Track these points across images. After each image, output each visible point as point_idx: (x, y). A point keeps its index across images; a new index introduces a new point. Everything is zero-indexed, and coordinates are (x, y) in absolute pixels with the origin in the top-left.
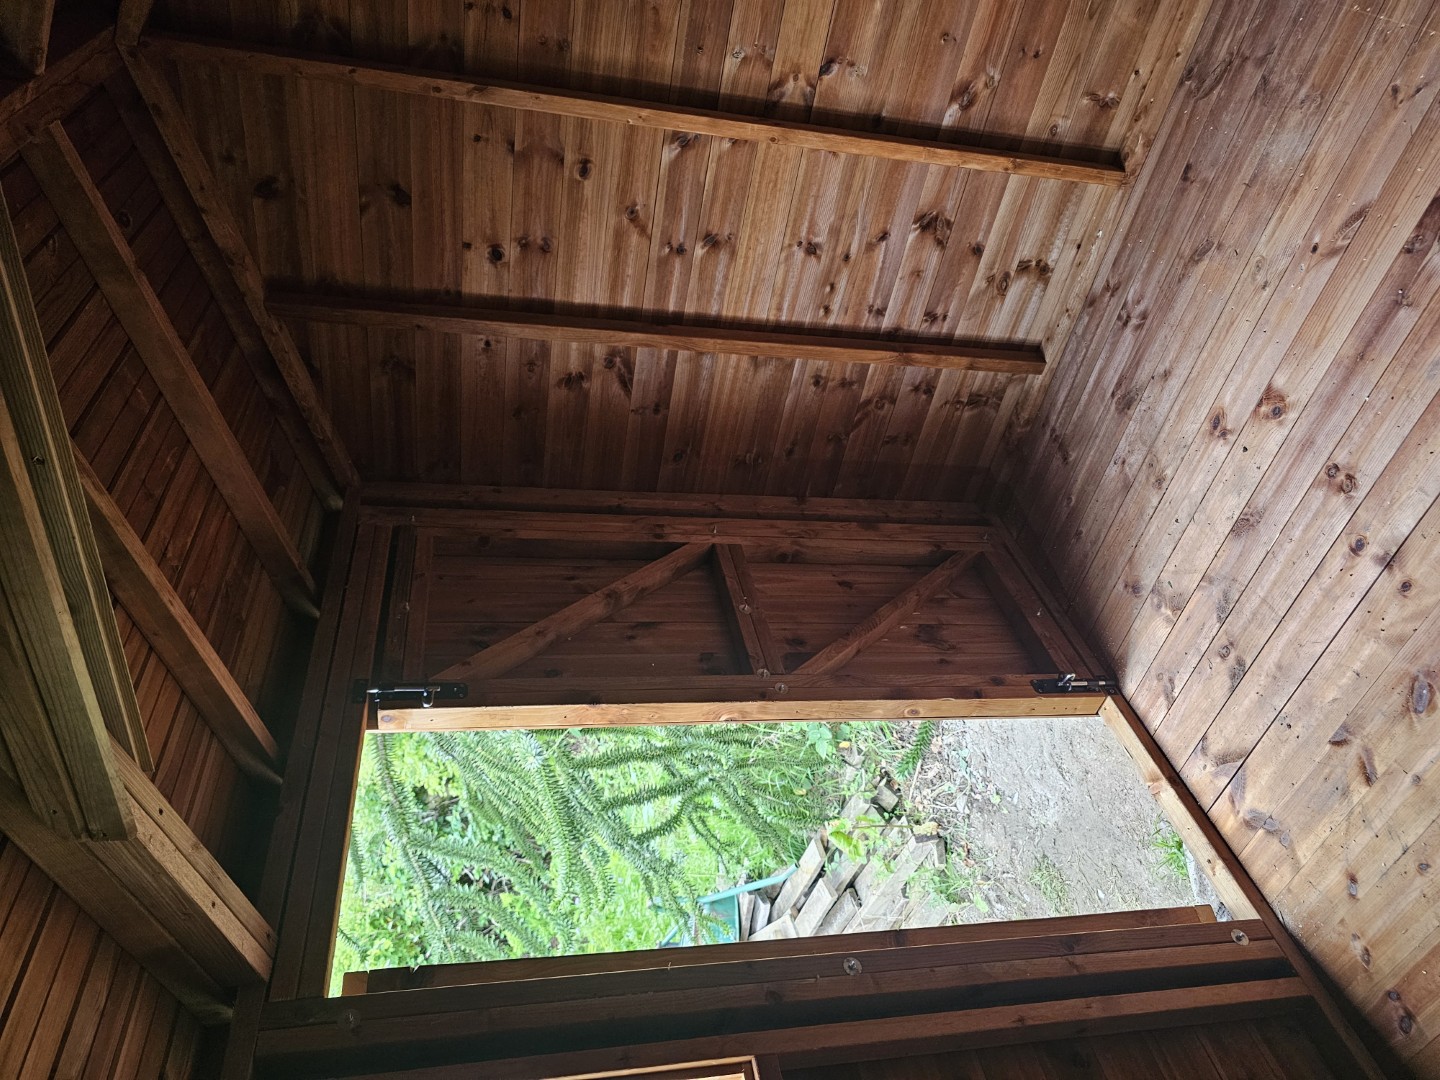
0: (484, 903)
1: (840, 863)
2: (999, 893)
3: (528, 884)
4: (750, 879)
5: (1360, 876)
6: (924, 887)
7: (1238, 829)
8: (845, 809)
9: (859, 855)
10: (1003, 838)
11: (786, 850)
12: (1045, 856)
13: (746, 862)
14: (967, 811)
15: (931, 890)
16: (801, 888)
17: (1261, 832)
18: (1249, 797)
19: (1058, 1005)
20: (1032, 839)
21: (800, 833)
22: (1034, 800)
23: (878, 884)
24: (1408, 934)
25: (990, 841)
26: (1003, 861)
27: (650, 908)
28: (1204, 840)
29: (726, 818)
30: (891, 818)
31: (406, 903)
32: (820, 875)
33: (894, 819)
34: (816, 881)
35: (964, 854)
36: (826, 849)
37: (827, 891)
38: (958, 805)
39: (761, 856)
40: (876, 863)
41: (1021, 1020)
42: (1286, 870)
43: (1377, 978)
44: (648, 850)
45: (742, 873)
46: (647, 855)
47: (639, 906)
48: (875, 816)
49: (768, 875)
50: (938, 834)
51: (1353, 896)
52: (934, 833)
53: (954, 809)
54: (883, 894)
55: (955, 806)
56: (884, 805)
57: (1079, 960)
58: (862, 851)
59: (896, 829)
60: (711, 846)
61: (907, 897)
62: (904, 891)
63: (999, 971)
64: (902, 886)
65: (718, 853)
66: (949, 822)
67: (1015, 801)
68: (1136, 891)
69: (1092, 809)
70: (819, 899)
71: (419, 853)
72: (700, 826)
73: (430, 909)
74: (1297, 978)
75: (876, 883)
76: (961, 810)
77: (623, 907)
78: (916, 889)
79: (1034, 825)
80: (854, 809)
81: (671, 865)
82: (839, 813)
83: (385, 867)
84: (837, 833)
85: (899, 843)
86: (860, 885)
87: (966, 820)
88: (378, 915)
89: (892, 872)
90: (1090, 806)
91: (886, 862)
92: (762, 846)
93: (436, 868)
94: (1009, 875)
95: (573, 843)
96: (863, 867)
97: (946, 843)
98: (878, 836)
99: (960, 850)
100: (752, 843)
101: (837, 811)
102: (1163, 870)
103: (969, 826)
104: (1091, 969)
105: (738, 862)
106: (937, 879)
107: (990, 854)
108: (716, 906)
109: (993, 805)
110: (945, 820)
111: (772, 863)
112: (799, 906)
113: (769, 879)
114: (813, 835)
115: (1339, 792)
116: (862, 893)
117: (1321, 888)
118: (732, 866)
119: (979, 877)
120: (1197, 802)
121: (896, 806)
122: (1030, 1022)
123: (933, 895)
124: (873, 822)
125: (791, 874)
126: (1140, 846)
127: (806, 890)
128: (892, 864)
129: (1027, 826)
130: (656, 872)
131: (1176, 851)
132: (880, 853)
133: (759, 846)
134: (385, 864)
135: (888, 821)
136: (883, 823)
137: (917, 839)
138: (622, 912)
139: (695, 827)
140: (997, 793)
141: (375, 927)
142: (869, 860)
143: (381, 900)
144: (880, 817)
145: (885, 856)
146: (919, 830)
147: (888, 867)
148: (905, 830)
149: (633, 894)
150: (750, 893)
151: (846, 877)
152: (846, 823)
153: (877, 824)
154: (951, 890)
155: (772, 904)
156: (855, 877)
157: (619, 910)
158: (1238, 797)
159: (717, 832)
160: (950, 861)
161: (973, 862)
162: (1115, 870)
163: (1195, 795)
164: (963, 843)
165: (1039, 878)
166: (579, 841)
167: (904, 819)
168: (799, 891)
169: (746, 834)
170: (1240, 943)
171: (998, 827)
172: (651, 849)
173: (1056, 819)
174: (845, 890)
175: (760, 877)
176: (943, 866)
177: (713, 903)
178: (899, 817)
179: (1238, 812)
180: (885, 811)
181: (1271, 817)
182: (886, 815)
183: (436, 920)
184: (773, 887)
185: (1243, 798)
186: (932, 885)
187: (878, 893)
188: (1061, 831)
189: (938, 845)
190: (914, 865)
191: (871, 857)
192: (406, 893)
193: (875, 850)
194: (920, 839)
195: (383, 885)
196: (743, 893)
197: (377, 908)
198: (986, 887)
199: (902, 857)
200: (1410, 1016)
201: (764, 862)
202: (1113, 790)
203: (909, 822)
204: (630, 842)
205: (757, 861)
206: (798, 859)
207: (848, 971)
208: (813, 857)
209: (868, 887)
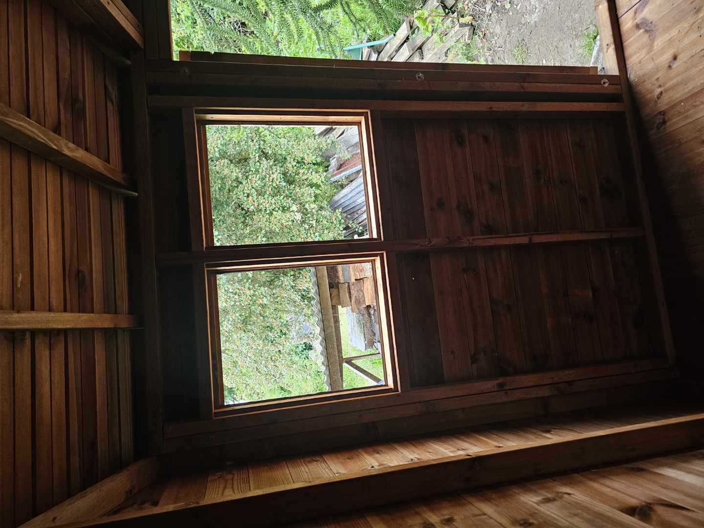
0: (236, 35)
1: (417, 35)
2: (493, 58)
3: (258, 27)
4: (369, 40)
5: (679, 58)
6: (457, 52)
7: (631, 29)
8: (426, 5)
9: (428, 31)
10: (505, 28)
11: (390, 26)
12: (523, 40)
13: (368, 31)
14: (491, 12)
15: (460, 54)
16: (394, 47)
17: (642, 31)
18: (646, 10)
19: (509, 103)
20: (520, 30)
21: (399, 17)
22: (528, 8)
23: (434, 48)
24: (686, 86)
25: (498, 30)
26: (501, 41)
27: (318, 49)
28: (610, 33)
29: (361, 4)
30: (449, 13)
31: (193, 35)
32: (405, 42)
33: (450, 13)
34: (403, 44)
35: (482, 36)
36: (411, 27)
37: (407, 49)
38: (487, 8)
39: (377, 28)
40: (436, 37)
41: (491, 108)
42: (643, 52)
43: (659, 105)
44: (319, 17)
45: (365, 37)
46: (319, 20)
47: (311, 51)
48: (441, 10)
49: (379, 39)
50: (472, 23)
51: (670, 67)
52: (470, 23)
53: (484, 10)
54: (435, 54)
55: (485, 9)
56: (447, 4)
57: (526, 85)
58: (430, 29)
59: (450, 19)
60: (351, 20)
61: (447, 56)
62: (446, 53)
63: (487, 86)
64: (445, 50)
65: (354, 24)
66: (479, 17)
67: (518, 7)
68: (563, 61)
69: (557, 15)
70: (403, 53)
71: (199, 4)
72: (346, 9)
73: (208, 35)
74: (622, 103)
75: (433, 47)
76: (487, 11)
77: (303, 50)
78: (453, 52)
79: (523, 22)
80: (431, 5)
81: (331, 26)
82: (422, 7)
83: (178, 14)
84: (419, 18)
85: (450, 27)
86: (425, 48)
87: (489, 17)
88: (179, 40)
89: (443, 42)
90: (557, 13)
91: (441, 37)
92: (378, 23)
93: (208, 14)
94: (502, 49)
95: (282, 5)
96: (428, 38)
97: (474, 29)
98: (440, 21)
99: (481, 34)
100: (372, 21)
101: (421, 6)
102: (580, 51)
103: (489, 20)
104: (530, 90)
105: (364, 31)
106: (464, 48)
107: (495, 37)
108: (351, 52)
109: (506, 9)
110: (477, 16)
111: (381, 33)
112: (392, 56)
113: (379, 41)
114: (406, 19)
115: (695, 10)
116: (425, 53)
117: (656, 62)
118: (361, 32)
119: (486, 49)
120: (616, 12)
121: (453, 6)
122: (494, 109)
123: (460, 56)
124: (439, 13)
125: (391, 39)
126: (574, 38)
127: (397, 49)
128: (444, 38)
129: (520, 23)
130: (322, 29)
131: (592, 40)
132: (439, 32)
133: (376, 23)
134: (179, 12)
135: (447, 14)
136: (444, 15)
137: (460, 25)
138: (302, 52)
139: (343, 8)
140: (510, 3)
141: (178, 47)
142: (432, 35)
143: (179, 32)
144: (443, 12)
145: (441, 33)
146: (462, 20)
147: (441, 39)
148: (455, 20)
149: (308, 44)
150: (368, 47)
151: (419, 43)
152: (425, 12)
153: (441, 15)
154: (470, 55)
155: (379, 55)
156: (423, 44)
157: (301, 51)
158: (640, 10)
159: (355, 12)
160: (474, 39)
161: (485, 41)
162: (556, 50)
163: (618, 8)
164: (483, 30)
165: (516, 51)
166: (285, 4)
167: (456, 14)
168: (393, 49)
169: (371, 15)
170: (604, 85)
171: (504, 23)
172: (320, 16)
173: (536, 20)
174: (417, 50)
175: (374, 40)
176: (469, 42)
177: (350, 50)
178: (453, 13)
179: (636, 19)
180: (447, 8)
181: (651, 23)
182: (447, 10)
183: (212, 42)
184: (380, 45)
185: (642, 11)
186: (461, 51)
187: (433, 53)
188: (536, 27)
189: (470, 30)
190: (454, 39)
191: (434, 34)
192: (192, 30)
193: (437, 30)
194: (462, 25)
195: (179, 24)
196: (365, 47)
197: (178, 36)
198: (488, 54)
199: (450, 35)
200: (664, 122)
201: (378, 32)
202: (573, 5)
203: (458, 15)
204: (310, 11)
205: (374, 31)
206: (396, 32)
207: (417, 79)
208: (403, 31)
209: (428, 50)
